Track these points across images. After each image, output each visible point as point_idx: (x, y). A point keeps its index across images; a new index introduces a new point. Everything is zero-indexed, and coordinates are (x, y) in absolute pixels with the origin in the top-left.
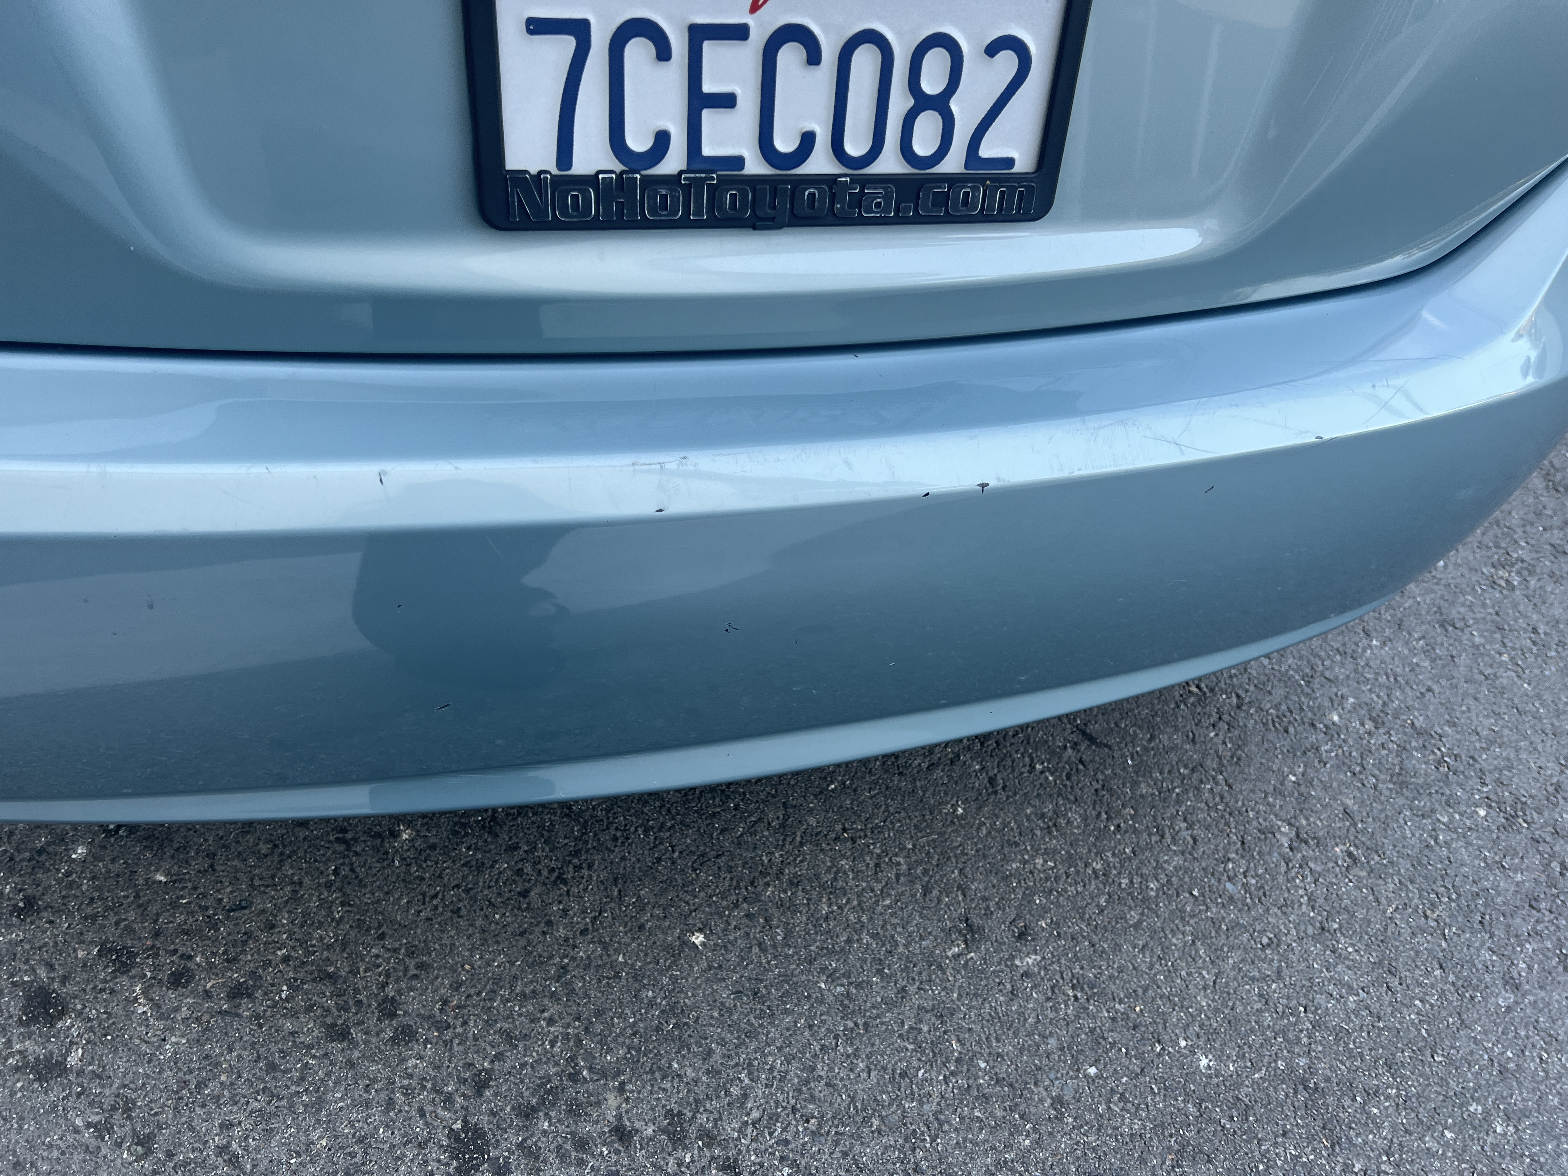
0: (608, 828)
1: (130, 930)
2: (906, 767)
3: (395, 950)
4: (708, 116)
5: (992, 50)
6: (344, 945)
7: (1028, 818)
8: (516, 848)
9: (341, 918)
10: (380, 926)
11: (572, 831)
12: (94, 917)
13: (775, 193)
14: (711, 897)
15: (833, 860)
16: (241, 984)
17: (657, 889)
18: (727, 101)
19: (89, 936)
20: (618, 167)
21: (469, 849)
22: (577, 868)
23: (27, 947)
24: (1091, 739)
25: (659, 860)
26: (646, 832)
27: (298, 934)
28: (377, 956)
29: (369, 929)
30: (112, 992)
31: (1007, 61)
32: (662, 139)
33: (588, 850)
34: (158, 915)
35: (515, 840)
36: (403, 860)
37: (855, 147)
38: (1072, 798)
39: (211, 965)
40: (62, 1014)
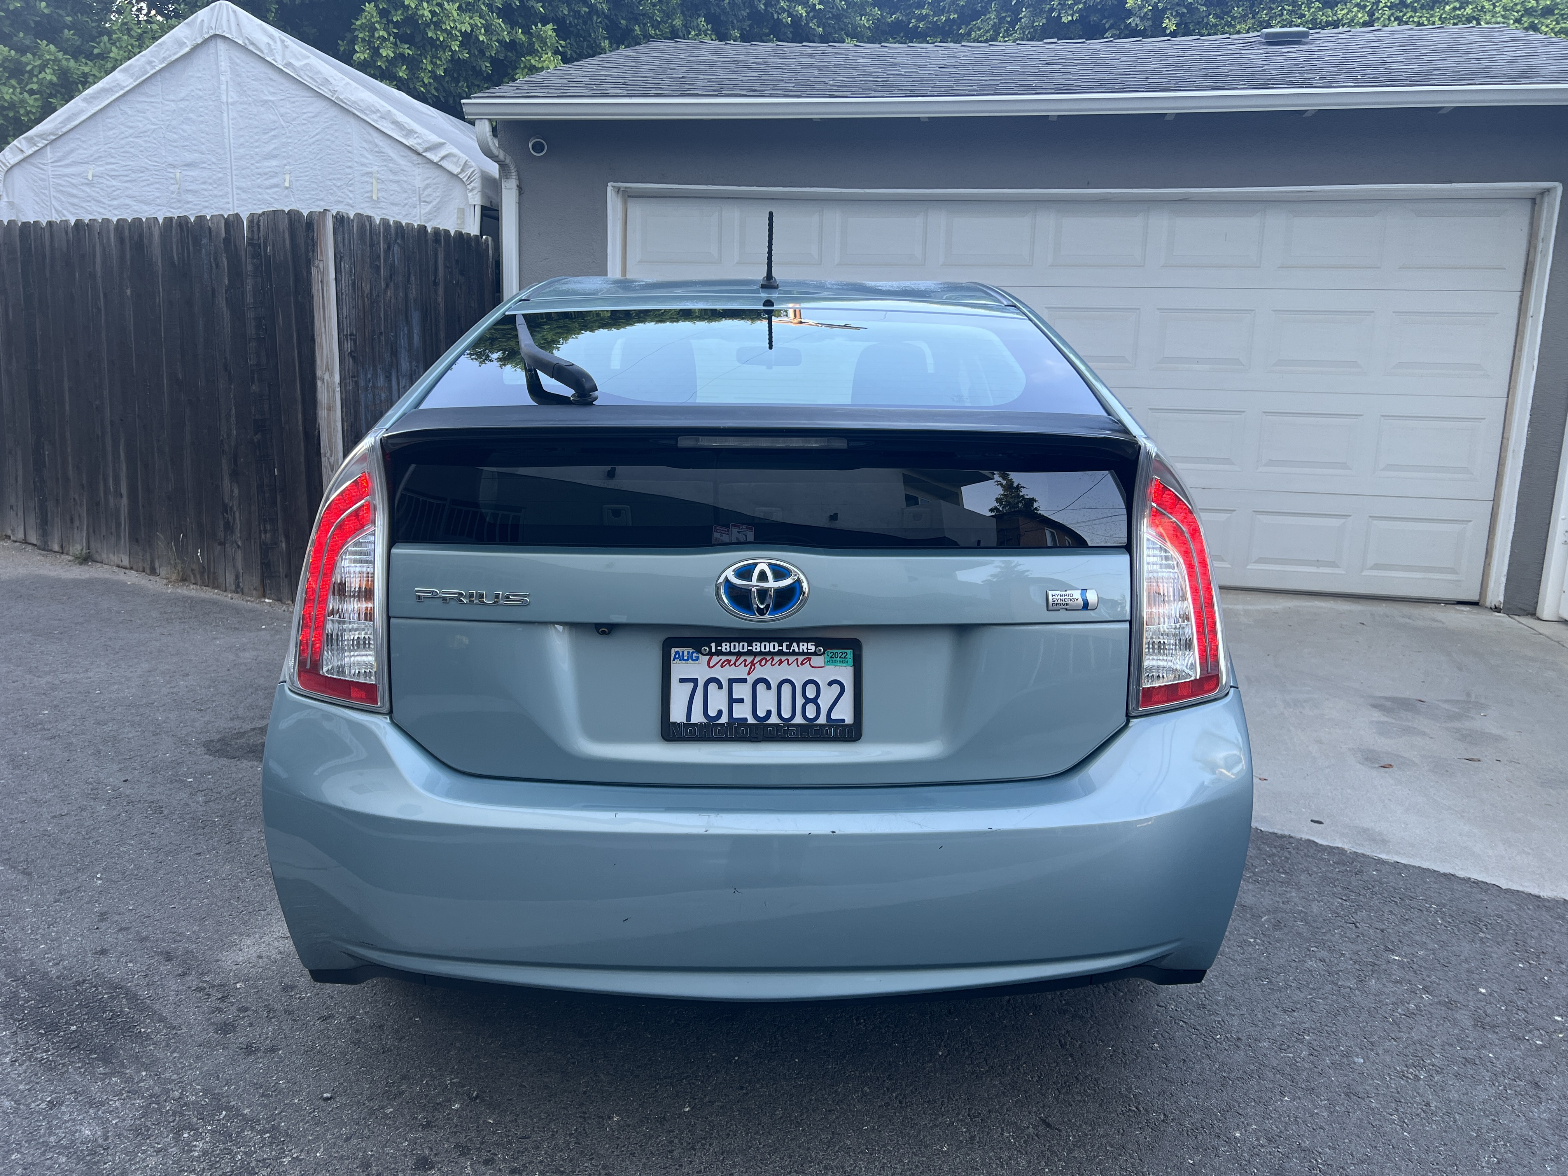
0: (725, 1129)
1: (471, 1140)
2: (916, 1124)
3: (597, 1166)
4: (735, 706)
5: (830, 684)
6: (571, 1160)
7: (990, 1158)
8: (673, 1131)
9: (573, 1148)
10: (592, 1154)
11: (705, 1128)
12: (456, 1133)
13: (757, 729)
14: (776, 1167)
15: (855, 1161)
16: (517, 1168)
17: (745, 1160)
18: (741, 701)
19: (451, 1140)
20: (705, 721)
21: (647, 1129)
22: (703, 1145)
23: (422, 1140)
24: (1048, 1125)
25: (750, 1147)
26: (747, 1134)
27: (550, 1152)
28: (587, 1167)
29: (585, 1156)
30: (456, 1162)
31: (836, 689)
32: (720, 713)
33: (711, 1138)
34: (485, 1136)
35: (673, 1128)
36: (611, 1129)
37: (786, 714)
38: (1024, 1152)
39: (504, 1159)
40: (431, 1168)
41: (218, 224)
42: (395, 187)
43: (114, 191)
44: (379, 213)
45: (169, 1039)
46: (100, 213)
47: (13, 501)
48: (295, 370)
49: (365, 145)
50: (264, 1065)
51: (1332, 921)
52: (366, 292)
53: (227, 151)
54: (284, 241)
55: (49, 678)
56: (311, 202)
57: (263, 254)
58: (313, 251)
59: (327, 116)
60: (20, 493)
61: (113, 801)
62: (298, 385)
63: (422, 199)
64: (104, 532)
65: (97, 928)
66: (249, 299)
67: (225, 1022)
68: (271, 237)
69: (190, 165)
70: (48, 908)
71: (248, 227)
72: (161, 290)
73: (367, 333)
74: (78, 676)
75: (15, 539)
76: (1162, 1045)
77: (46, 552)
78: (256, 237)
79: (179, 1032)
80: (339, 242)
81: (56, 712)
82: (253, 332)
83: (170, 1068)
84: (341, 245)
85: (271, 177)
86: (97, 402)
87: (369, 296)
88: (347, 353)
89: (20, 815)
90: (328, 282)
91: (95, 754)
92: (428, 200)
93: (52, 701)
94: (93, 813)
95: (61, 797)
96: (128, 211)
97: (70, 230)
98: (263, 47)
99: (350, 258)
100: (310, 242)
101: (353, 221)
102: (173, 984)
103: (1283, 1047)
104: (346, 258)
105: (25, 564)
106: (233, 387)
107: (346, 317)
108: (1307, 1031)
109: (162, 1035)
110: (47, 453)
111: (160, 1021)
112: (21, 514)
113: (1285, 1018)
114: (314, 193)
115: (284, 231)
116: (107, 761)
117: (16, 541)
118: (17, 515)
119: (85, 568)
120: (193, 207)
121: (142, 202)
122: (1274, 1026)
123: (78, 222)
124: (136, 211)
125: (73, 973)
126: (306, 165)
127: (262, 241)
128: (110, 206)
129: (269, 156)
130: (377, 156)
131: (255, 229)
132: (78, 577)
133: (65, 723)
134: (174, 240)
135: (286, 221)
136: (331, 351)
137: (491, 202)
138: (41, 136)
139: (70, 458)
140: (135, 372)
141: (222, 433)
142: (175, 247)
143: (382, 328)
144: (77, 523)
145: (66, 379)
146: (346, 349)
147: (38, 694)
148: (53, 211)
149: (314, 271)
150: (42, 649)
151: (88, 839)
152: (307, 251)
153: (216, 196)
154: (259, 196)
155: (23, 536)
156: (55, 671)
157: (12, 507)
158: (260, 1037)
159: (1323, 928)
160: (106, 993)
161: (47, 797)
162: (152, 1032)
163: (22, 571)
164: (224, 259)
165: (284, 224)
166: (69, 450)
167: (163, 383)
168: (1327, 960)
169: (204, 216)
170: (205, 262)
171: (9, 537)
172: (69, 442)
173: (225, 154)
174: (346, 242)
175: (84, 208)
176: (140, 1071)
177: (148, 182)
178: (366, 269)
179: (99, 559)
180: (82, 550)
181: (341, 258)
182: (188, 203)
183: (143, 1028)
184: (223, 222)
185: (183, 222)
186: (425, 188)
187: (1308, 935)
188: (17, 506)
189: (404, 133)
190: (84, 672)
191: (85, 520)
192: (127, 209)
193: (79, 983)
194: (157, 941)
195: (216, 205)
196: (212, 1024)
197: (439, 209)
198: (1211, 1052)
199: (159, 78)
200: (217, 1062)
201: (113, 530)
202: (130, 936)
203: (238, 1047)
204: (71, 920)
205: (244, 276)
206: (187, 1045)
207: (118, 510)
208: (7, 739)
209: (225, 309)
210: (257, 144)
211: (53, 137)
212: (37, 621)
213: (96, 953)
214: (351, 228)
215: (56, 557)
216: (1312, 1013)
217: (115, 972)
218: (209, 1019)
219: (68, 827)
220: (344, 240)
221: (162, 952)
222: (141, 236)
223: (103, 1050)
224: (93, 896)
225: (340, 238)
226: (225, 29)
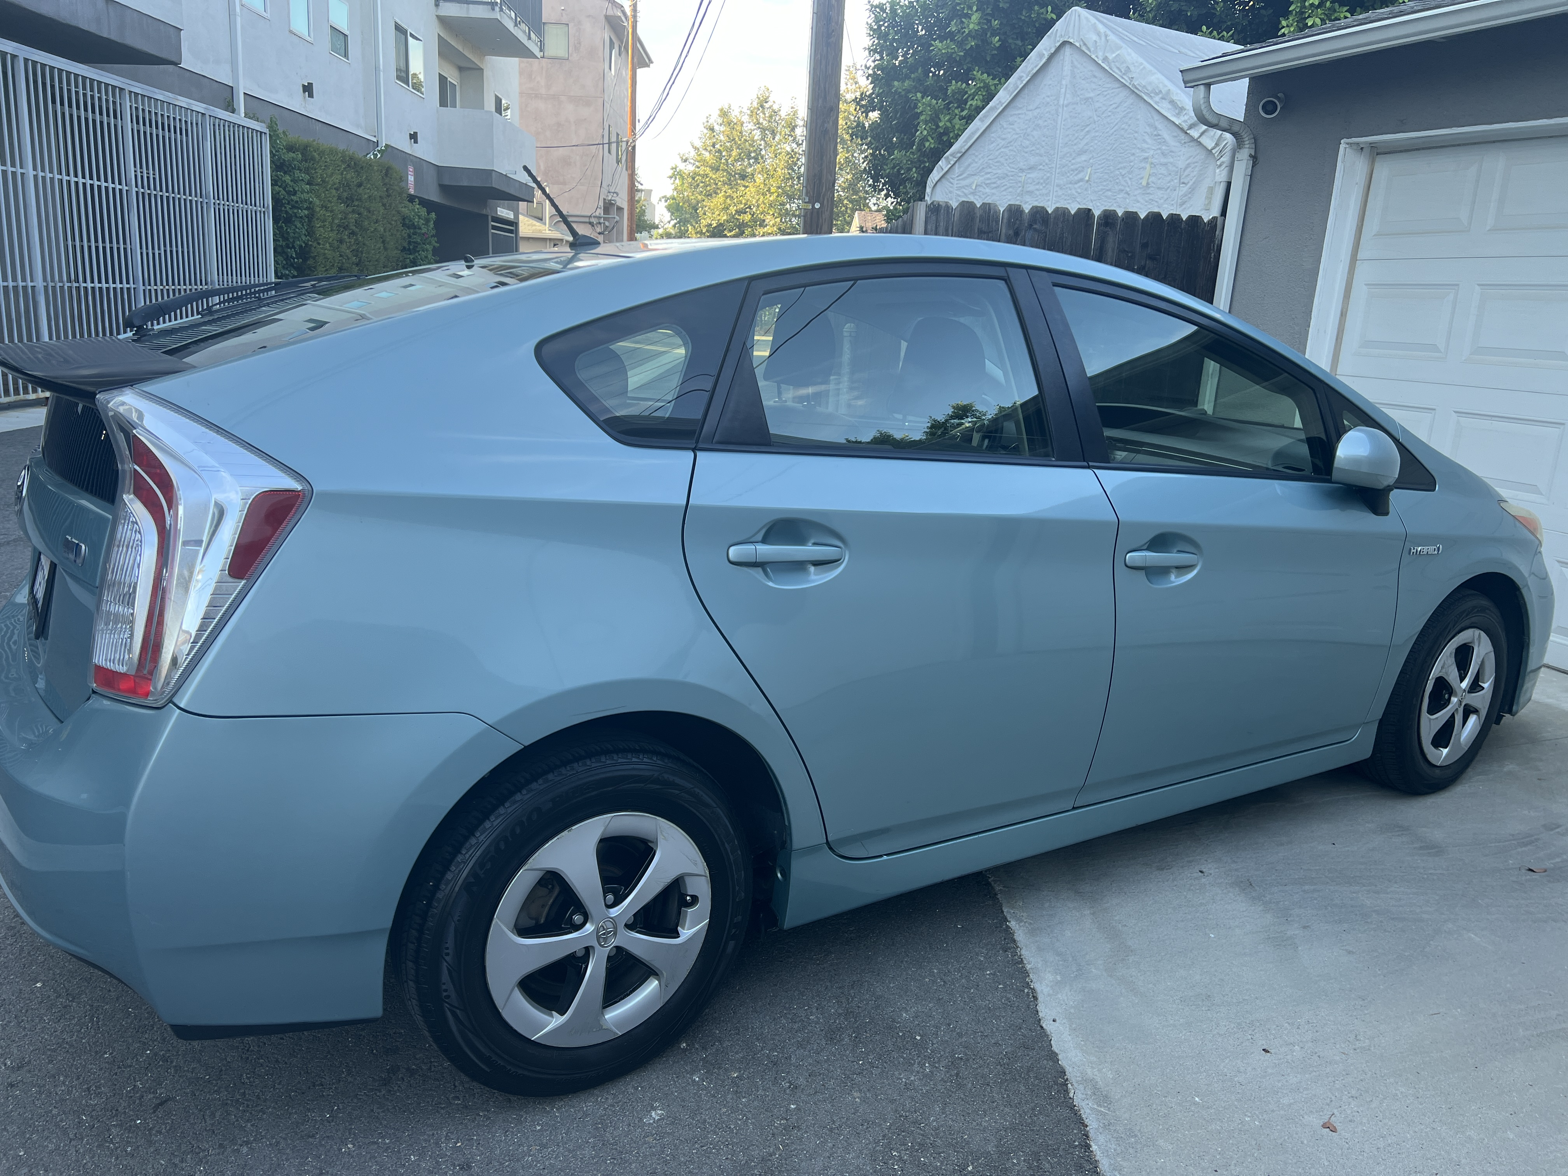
42: (1163, 170)
44: (1147, 199)
49: (1148, 130)
53: (1056, 151)
56: (1101, 193)
59: (1125, 105)
63: (1182, 181)
69: (1032, 168)
85: (1080, 172)
92: (1186, 181)
98: (1090, 45)
114: (1105, 184)
126: (1103, 157)
129: (1082, 152)
130: (1155, 140)
138: (952, 155)
154: (1069, 192)
173: (1054, 154)
177: (1006, 187)
186: (1186, 168)
189: (1177, 111)
197: (1193, 189)
199: (1026, 91)
210: (1076, 141)
211: (959, 155)
226: (1071, 35)
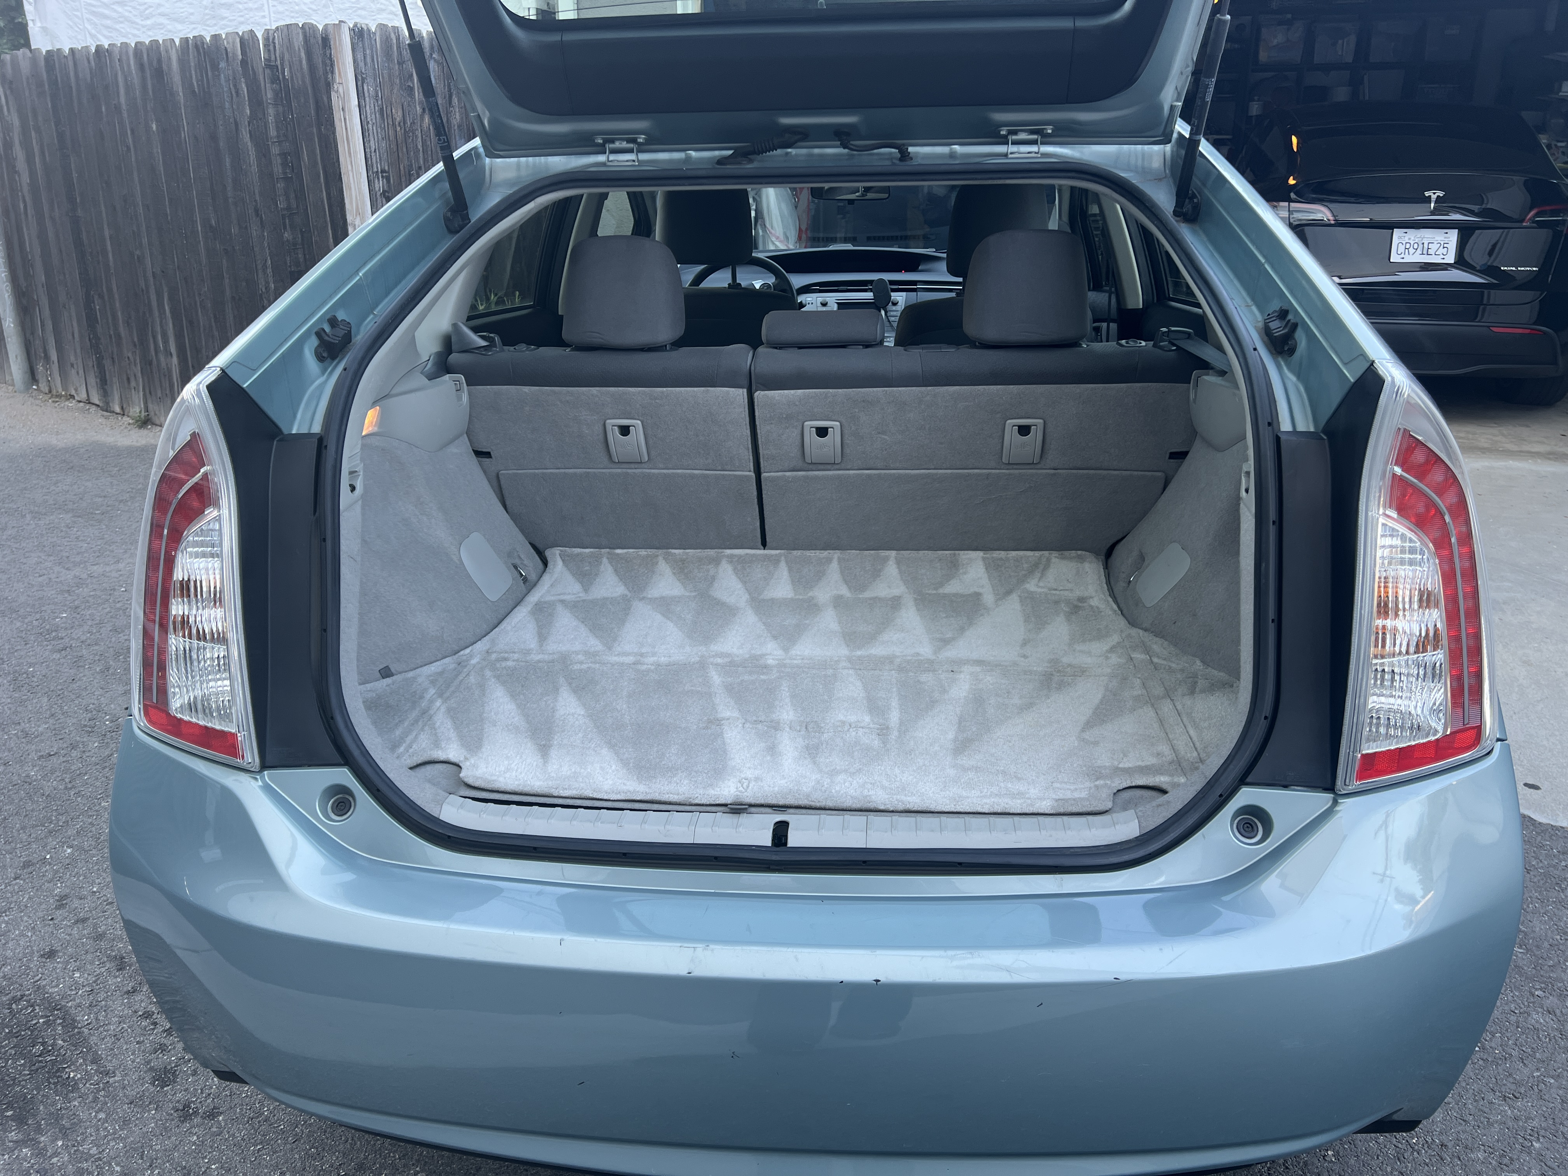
41: (234, 43)
43: (146, 9)
45: (99, 1090)
46: (135, 35)
47: (72, 358)
48: (325, 214)
50: (198, 1138)
51: (1561, 947)
52: (398, 119)
54: (301, 62)
55: (77, 571)
57: (281, 77)
58: (333, 72)
60: (78, 351)
61: (109, 735)
62: (330, 232)
64: (159, 394)
65: (52, 919)
66: (273, 132)
67: (165, 1068)
68: (287, 56)
70: (6, 887)
71: (265, 46)
72: (185, 124)
73: (402, 169)
74: (108, 569)
75: (79, 399)
76: (1338, 1152)
77: (109, 414)
78: (273, 58)
79: (111, 1080)
80: (359, 60)
81: (75, 615)
82: (280, 171)
83: (92, 1136)
84: (362, 64)
86: (138, 252)
87: (402, 124)
88: (378, 194)
89: (6, 754)
90: (350, 111)
91: (103, 672)
93: (74, 601)
94: (84, 752)
95: (55, 729)
96: (162, 31)
97: (91, 58)
99: (375, 79)
100: (328, 62)
101: (375, 34)
102: (119, 1006)
103: (1506, 1161)
104: (370, 80)
105: (85, 428)
106: (266, 234)
107: (375, 151)
108: (1536, 1134)
109: (91, 1084)
110: (98, 307)
111: (92, 1063)
112: (81, 372)
113: (1505, 1111)
115: (299, 49)
116: (114, 681)
117: (80, 402)
118: (78, 373)
119: (144, 432)
120: (229, 23)
121: (176, 20)
122: (1490, 1124)
123: (99, 48)
124: (170, 31)
125: (12, 984)
127: (279, 63)
128: (143, 26)
131: (272, 48)
132: (135, 444)
133: (81, 630)
134: (192, 64)
135: (301, 37)
136: (360, 189)
137: (548, 4)
139: (119, 314)
140: (169, 218)
141: (260, 287)
142: (193, 72)
143: (422, 162)
144: (133, 384)
145: (105, 226)
146: (377, 189)
147: (62, 592)
148: (88, 35)
149: (334, 96)
150: (79, 533)
151: (71, 788)
152: (326, 73)
153: (251, 10)
155: (86, 396)
156: (85, 562)
157: (72, 365)
158: (202, 1093)
159: (1550, 959)
160: (42, 1017)
161: (40, 729)
162: (81, 1079)
163: (80, 437)
164: (244, 85)
165: (298, 41)
166: (118, 305)
167: (198, 230)
168: (1558, 1012)
169: (219, 35)
170: (225, 89)
171: (72, 397)
172: (116, 296)
174: (369, 60)
175: (118, 30)
176: (57, 1139)
178: (395, 91)
179: (158, 422)
180: (140, 412)
181: (363, 80)
182: (223, 18)
183: (73, 1071)
184: (238, 40)
185: (198, 42)
187: (1530, 970)
188: (77, 363)
190: (115, 563)
191: (141, 380)
192: (162, 29)
193: (16, 1000)
194: (113, 940)
195: (252, 20)
196: (152, 1069)
198: (1406, 1167)
200: (145, 1130)
201: (168, 392)
202: (85, 932)
203: (173, 1108)
204: (26, 907)
205: (265, 105)
206: (117, 1101)
207: (170, 371)
208: (16, 651)
209: (249, 144)
212: (81, 499)
213: (42, 956)
214: (373, 42)
215: (118, 419)
216: (1541, 1102)
217: (57, 986)
218: (149, 1062)
219: (53, 771)
220: (365, 58)
221: (115, 957)
222: (159, 61)
223: (21, 1103)
224: (57, 872)
225: (360, 56)
